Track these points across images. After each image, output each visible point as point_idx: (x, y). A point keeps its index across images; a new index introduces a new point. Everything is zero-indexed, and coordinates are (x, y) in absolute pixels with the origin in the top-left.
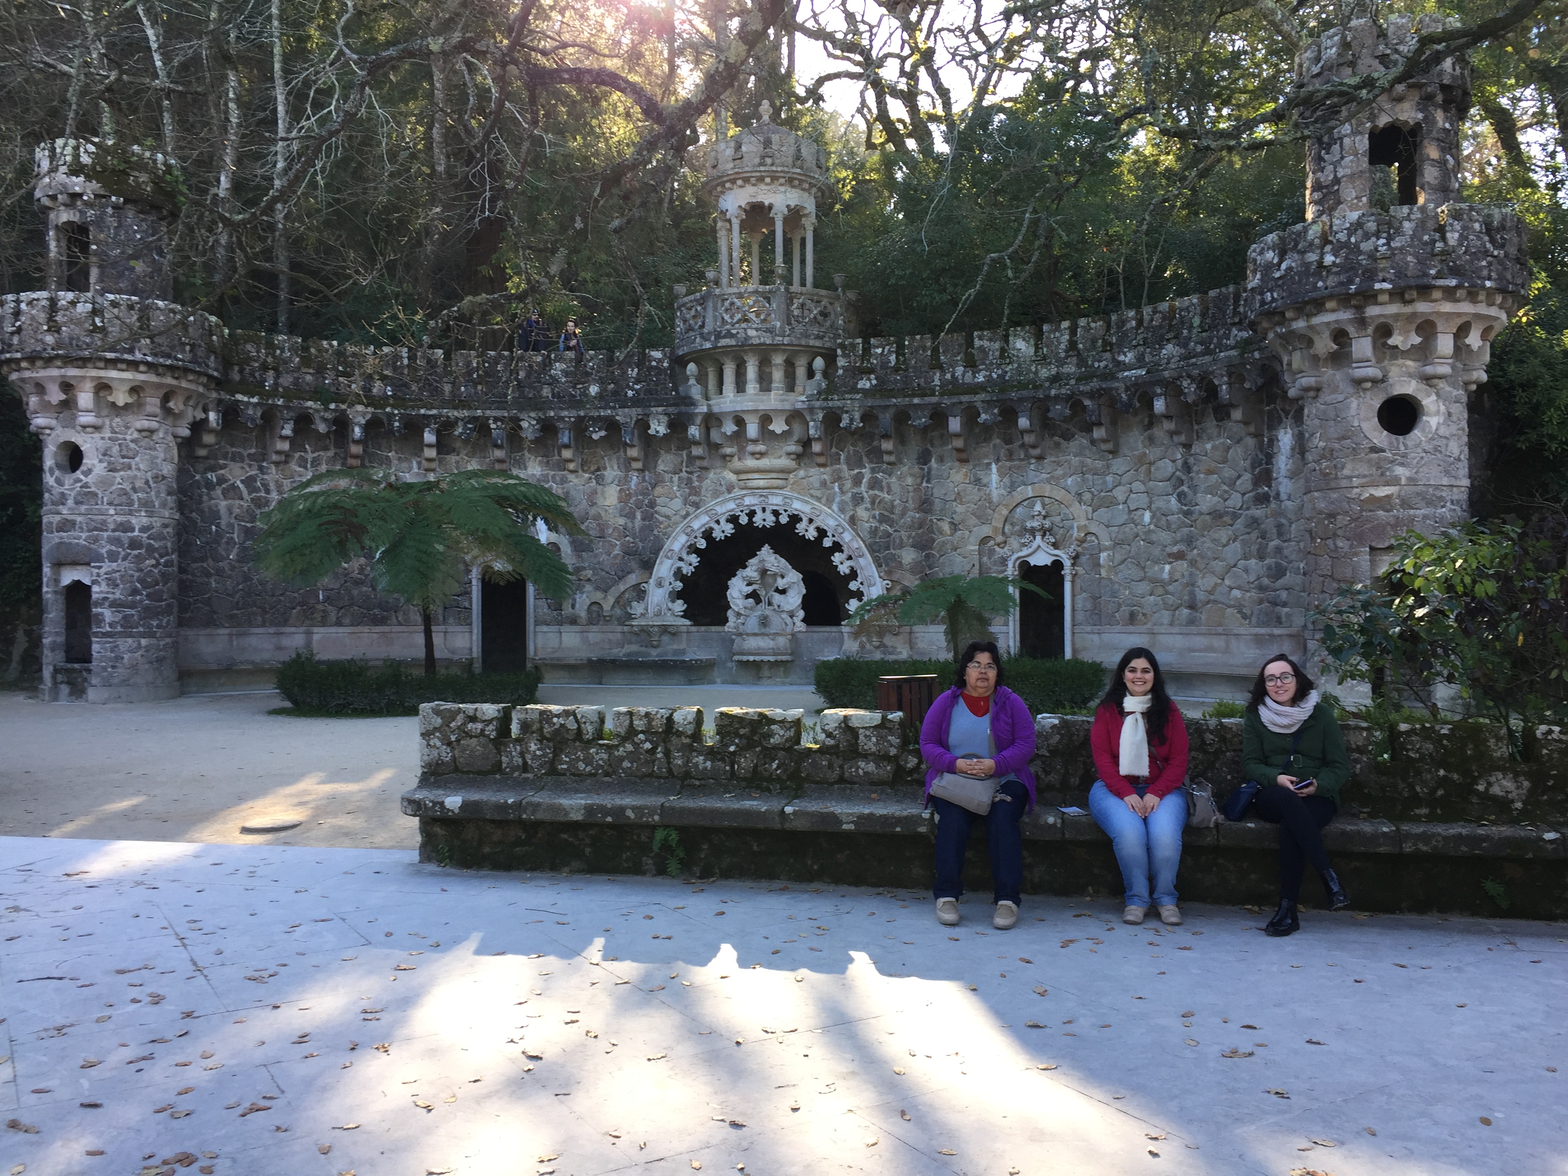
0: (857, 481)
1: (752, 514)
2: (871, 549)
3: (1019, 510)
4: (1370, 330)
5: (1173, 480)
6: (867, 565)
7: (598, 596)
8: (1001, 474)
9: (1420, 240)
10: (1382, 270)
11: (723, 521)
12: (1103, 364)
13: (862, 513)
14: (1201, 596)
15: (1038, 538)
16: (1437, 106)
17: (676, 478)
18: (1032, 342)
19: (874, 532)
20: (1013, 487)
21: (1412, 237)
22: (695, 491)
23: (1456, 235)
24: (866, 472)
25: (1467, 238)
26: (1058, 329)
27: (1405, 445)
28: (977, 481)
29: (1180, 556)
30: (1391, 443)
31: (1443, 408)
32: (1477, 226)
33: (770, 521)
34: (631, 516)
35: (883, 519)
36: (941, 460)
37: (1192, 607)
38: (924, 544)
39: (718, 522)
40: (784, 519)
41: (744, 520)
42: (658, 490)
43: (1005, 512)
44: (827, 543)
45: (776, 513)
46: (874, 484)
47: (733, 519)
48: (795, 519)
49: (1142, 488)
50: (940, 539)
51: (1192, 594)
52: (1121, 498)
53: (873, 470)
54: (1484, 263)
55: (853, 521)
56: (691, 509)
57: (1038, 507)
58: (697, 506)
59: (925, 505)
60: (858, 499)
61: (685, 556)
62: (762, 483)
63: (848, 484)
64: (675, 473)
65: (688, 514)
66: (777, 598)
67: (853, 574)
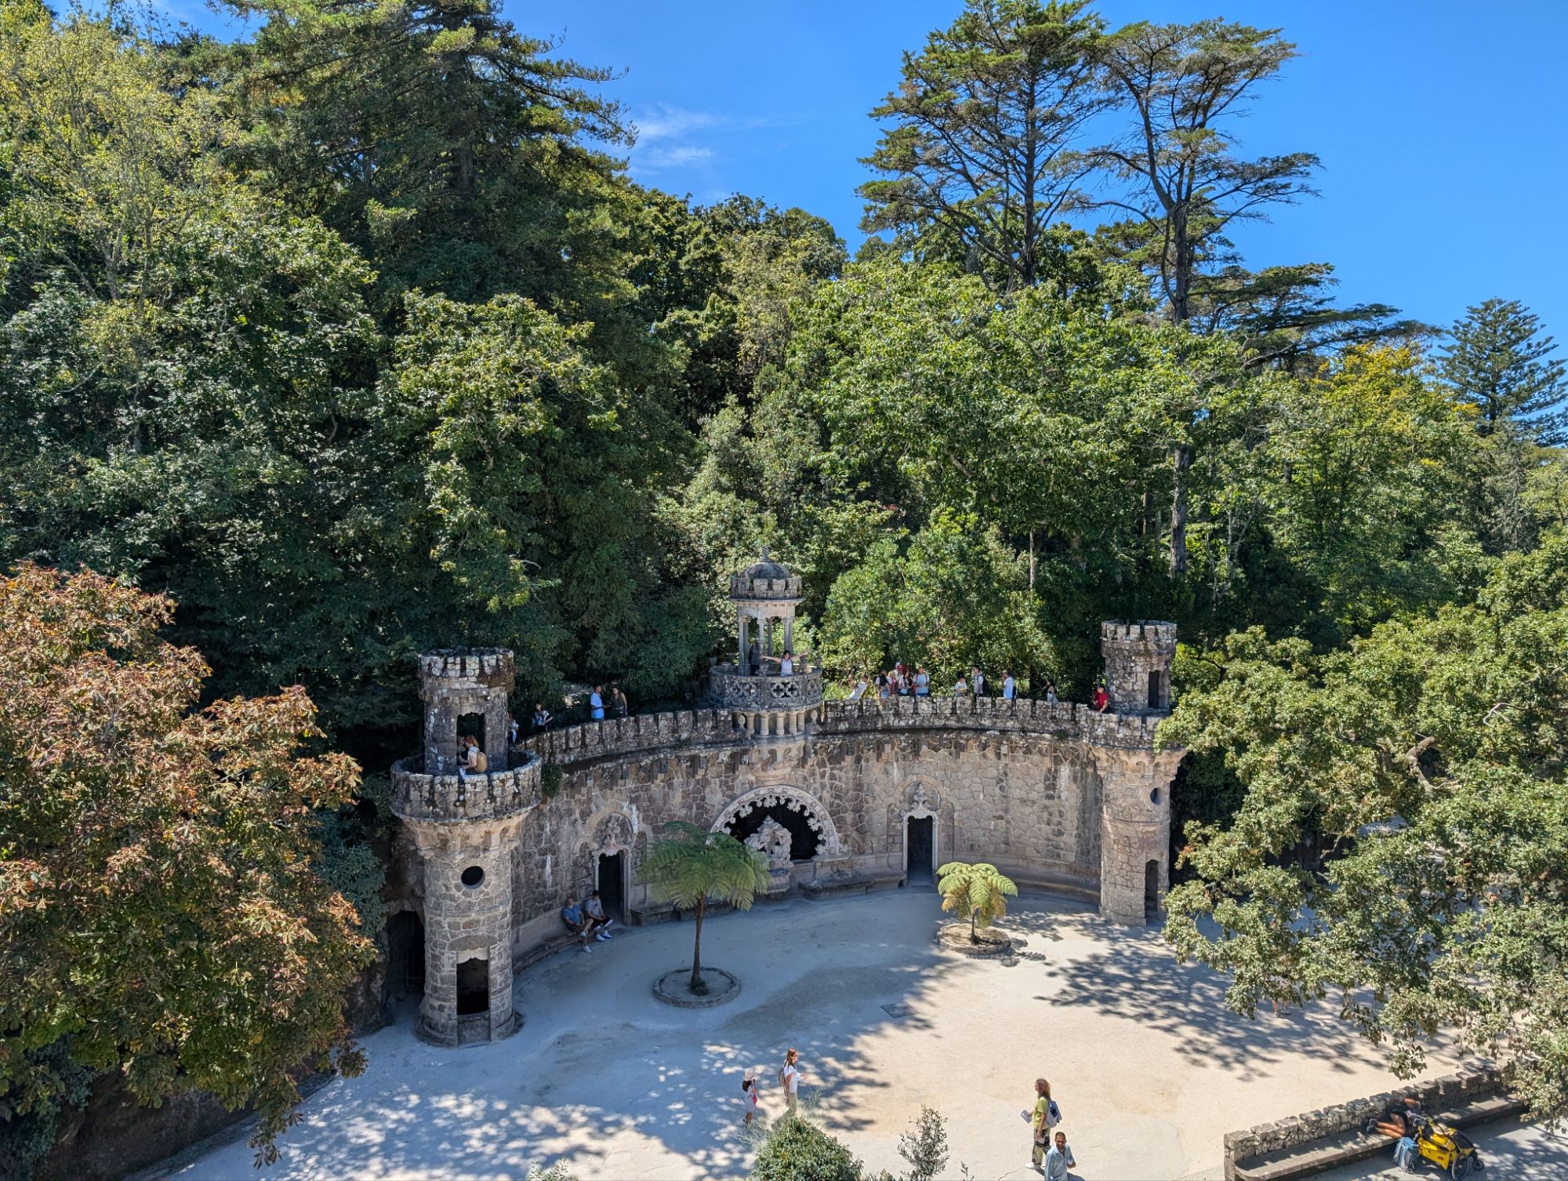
0: (823, 776)
1: (764, 800)
2: (832, 814)
3: (909, 788)
5: (997, 779)
6: (828, 825)
8: (899, 768)
11: (746, 806)
13: (826, 795)
14: (1012, 839)
15: (921, 804)
19: (831, 805)
20: (905, 776)
22: (731, 788)
24: (828, 770)
27: (1156, 808)
28: (887, 772)
29: (1001, 818)
31: (1165, 793)
33: (774, 803)
34: (690, 808)
35: (837, 797)
36: (867, 760)
37: (1007, 844)
38: (857, 810)
39: (744, 807)
40: (782, 802)
41: (759, 804)
43: (901, 790)
44: (806, 814)
45: (778, 798)
46: (833, 777)
47: (753, 804)
48: (788, 800)
49: (979, 781)
50: (866, 806)
51: (1007, 838)
52: (967, 785)
53: (832, 769)
55: (820, 799)
56: (727, 800)
57: (921, 788)
58: (730, 797)
59: (859, 786)
60: (823, 786)
61: (723, 830)
62: (774, 782)
63: (818, 777)
65: (725, 803)
66: (777, 849)
67: (820, 830)
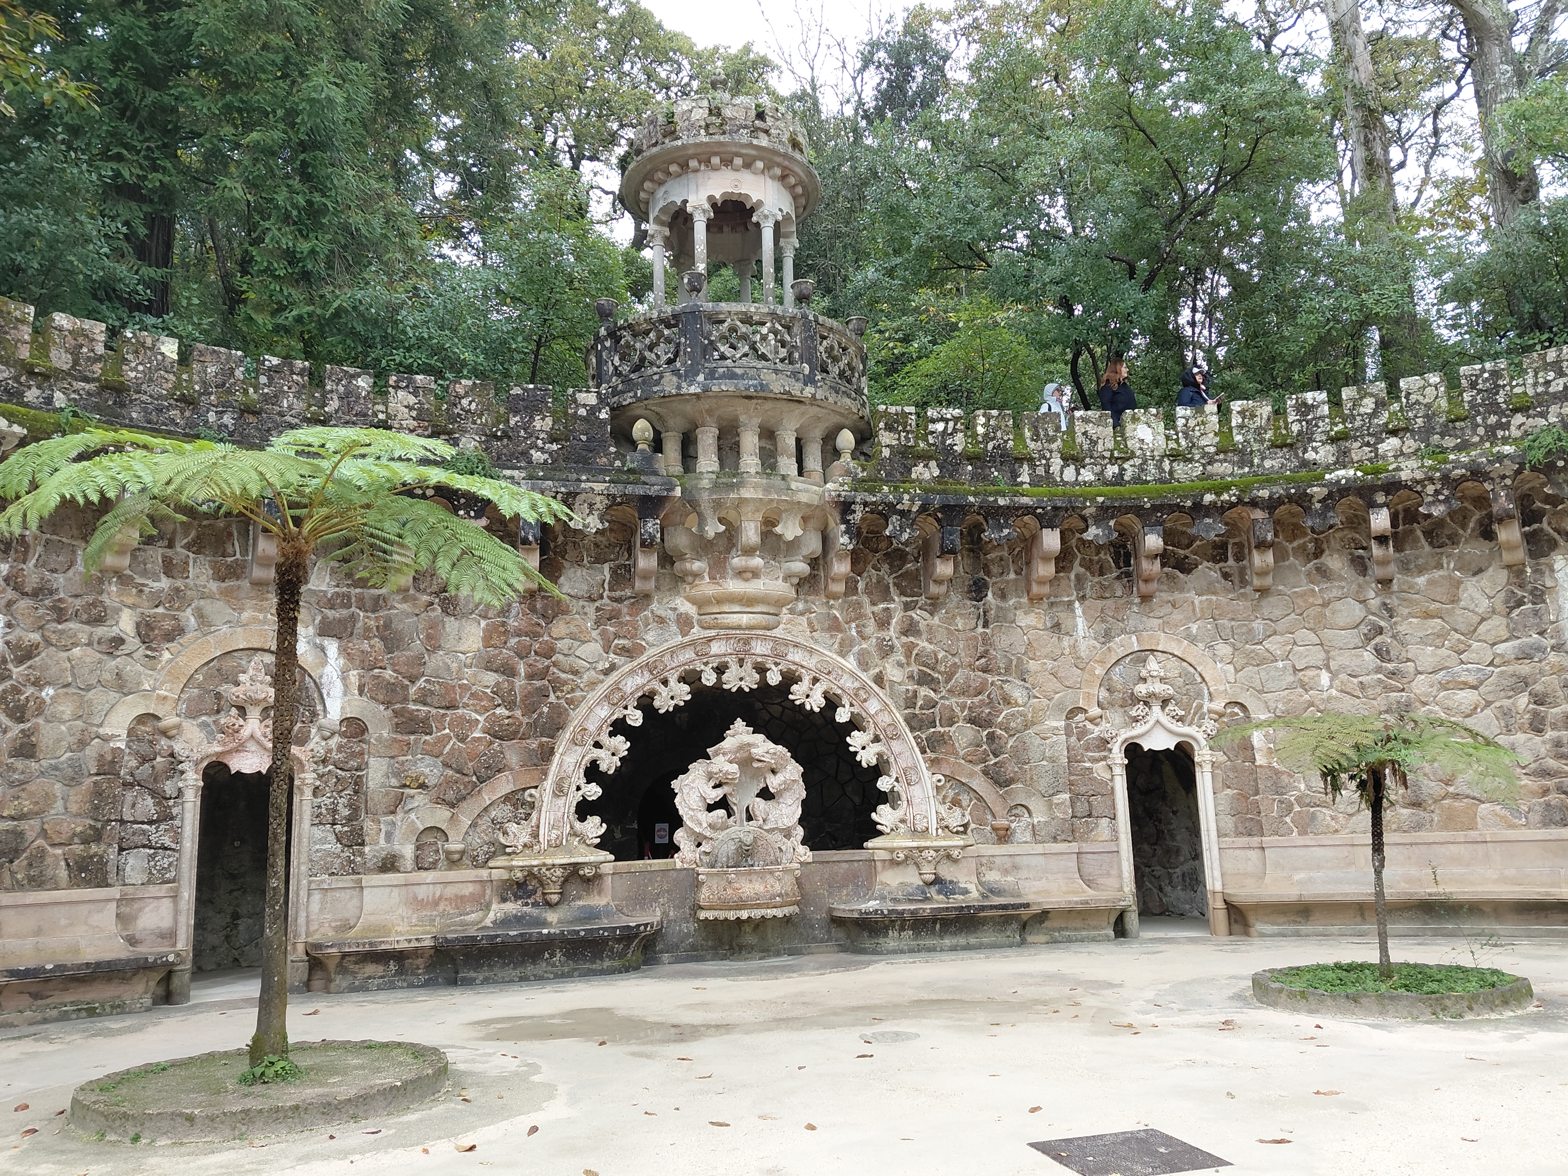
0: (883, 623)
1: (720, 670)
2: (914, 723)
3: (1122, 668)
5: (1363, 628)
6: (904, 752)
7: (440, 816)
8: (1089, 618)
11: (673, 682)
13: (892, 669)
15: (1156, 709)
17: (591, 609)
18: (1161, 429)
19: (911, 699)
20: (1108, 636)
22: (625, 631)
24: (896, 608)
28: (1055, 627)
33: (750, 682)
35: (924, 680)
36: (1001, 595)
38: (984, 720)
39: (665, 682)
40: (773, 679)
41: (708, 679)
42: (559, 628)
43: (1099, 672)
44: (842, 716)
45: (762, 670)
46: (910, 629)
47: (691, 678)
48: (791, 679)
49: (1312, 637)
50: (1006, 712)
52: (1279, 652)
53: (907, 607)
56: (618, 660)
57: (1153, 665)
58: (629, 653)
59: (984, 659)
60: (885, 649)
61: (605, 739)
62: (745, 619)
63: (871, 626)
64: (591, 599)
65: (613, 668)
66: (763, 806)
67: (882, 766)
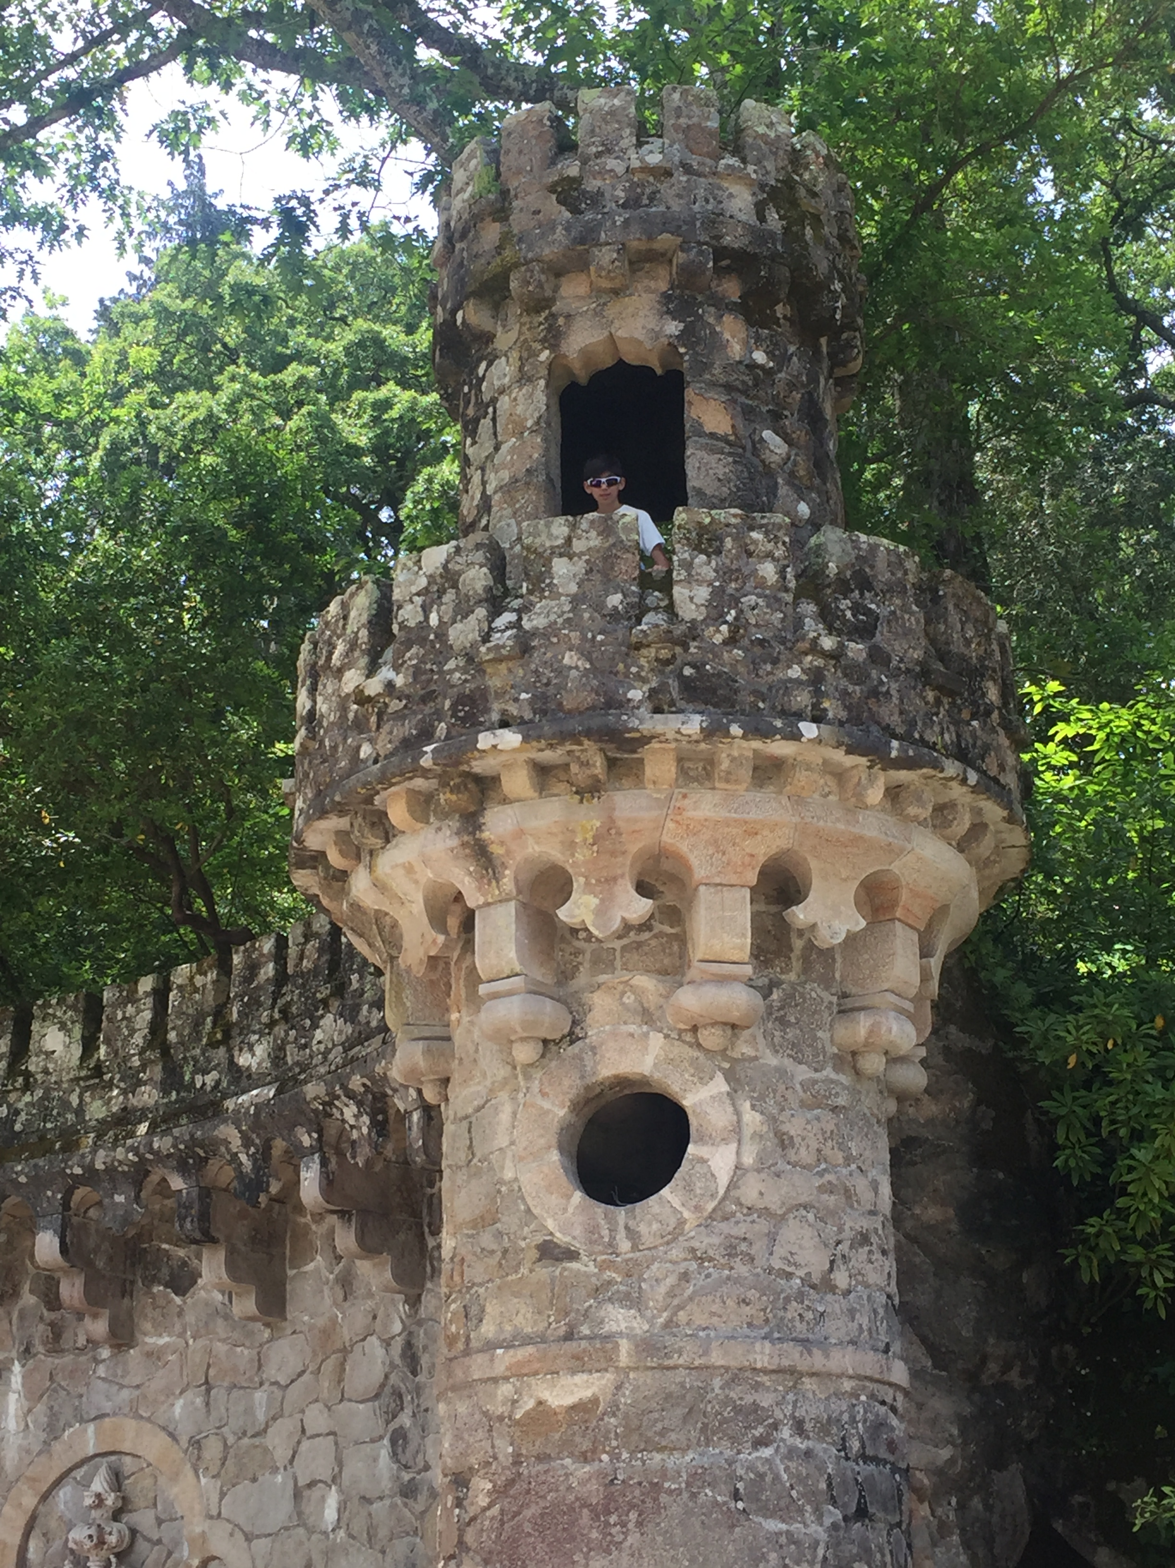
3: (64, 1494)
4: (508, 883)
5: (385, 1399)
8: (33, 1395)
9: (598, 607)
10: (500, 695)
12: (210, 1079)
16: (722, 306)
18: (77, 1031)
20: (54, 1427)
21: (576, 600)
23: (703, 593)
25: (735, 601)
26: (132, 998)
27: (632, 1234)
30: (592, 1230)
31: (752, 1118)
32: (768, 571)
43: (30, 1501)
49: (325, 1422)
52: (281, 1454)
54: (795, 672)
57: (99, 1484)
